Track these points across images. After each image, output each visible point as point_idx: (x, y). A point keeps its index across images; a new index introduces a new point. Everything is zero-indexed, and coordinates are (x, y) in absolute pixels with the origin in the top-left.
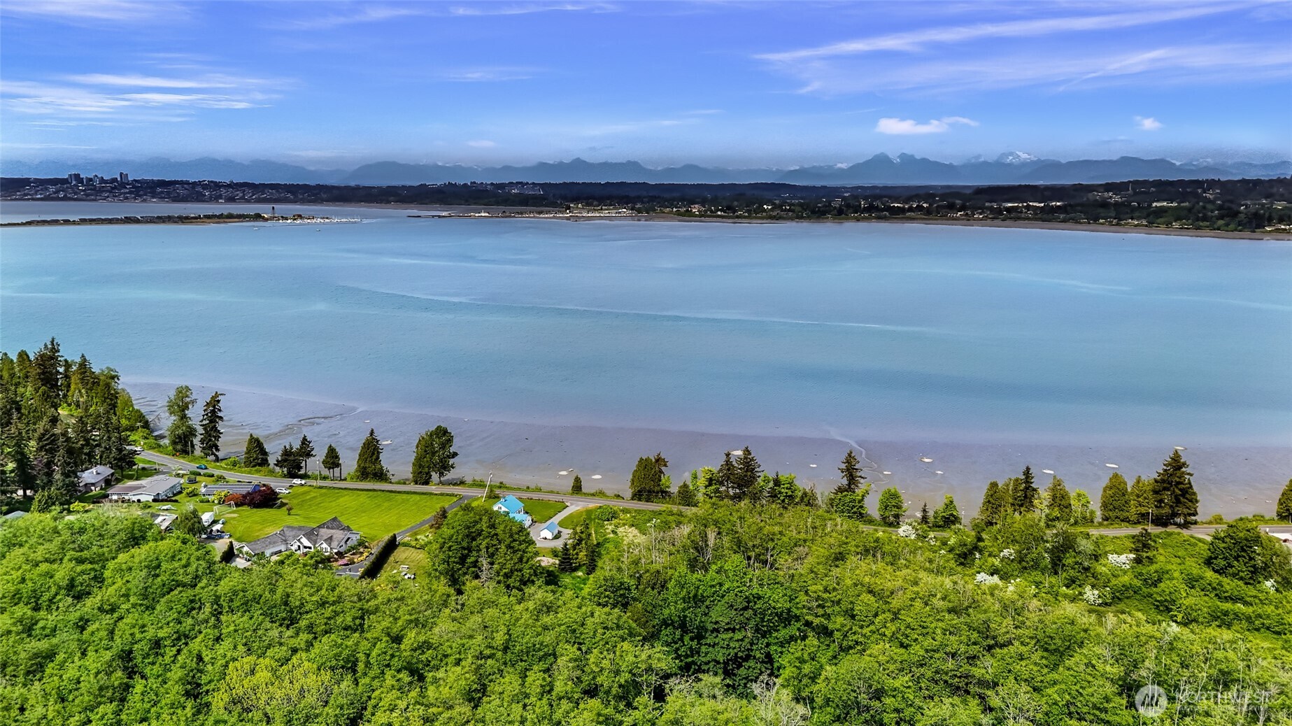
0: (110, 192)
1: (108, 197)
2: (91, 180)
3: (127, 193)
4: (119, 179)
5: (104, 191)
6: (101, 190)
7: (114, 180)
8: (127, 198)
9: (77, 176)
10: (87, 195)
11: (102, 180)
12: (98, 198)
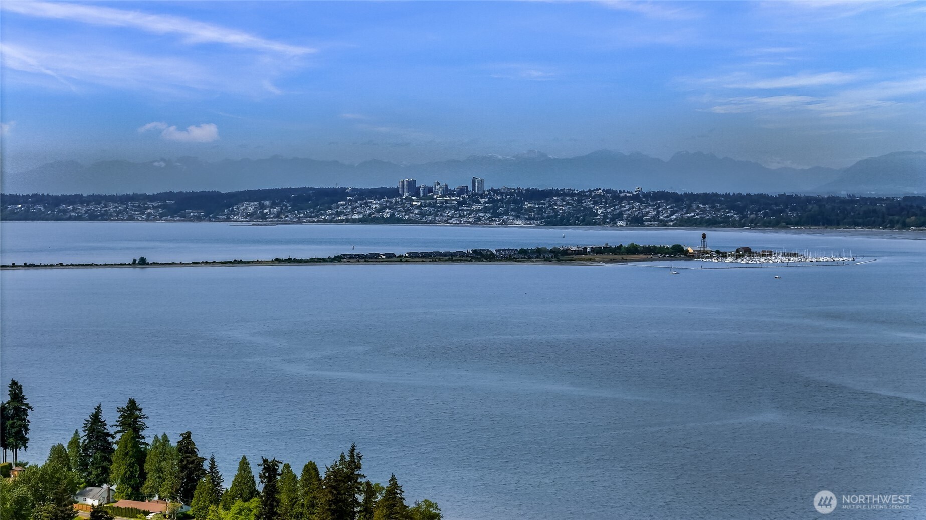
0: (456, 209)
1: (452, 217)
2: (430, 190)
3: (479, 211)
4: (470, 189)
5: (446, 208)
6: (443, 207)
7: (462, 191)
8: (478, 219)
9: (411, 185)
10: (422, 215)
11: (447, 192)
12: (438, 219)
